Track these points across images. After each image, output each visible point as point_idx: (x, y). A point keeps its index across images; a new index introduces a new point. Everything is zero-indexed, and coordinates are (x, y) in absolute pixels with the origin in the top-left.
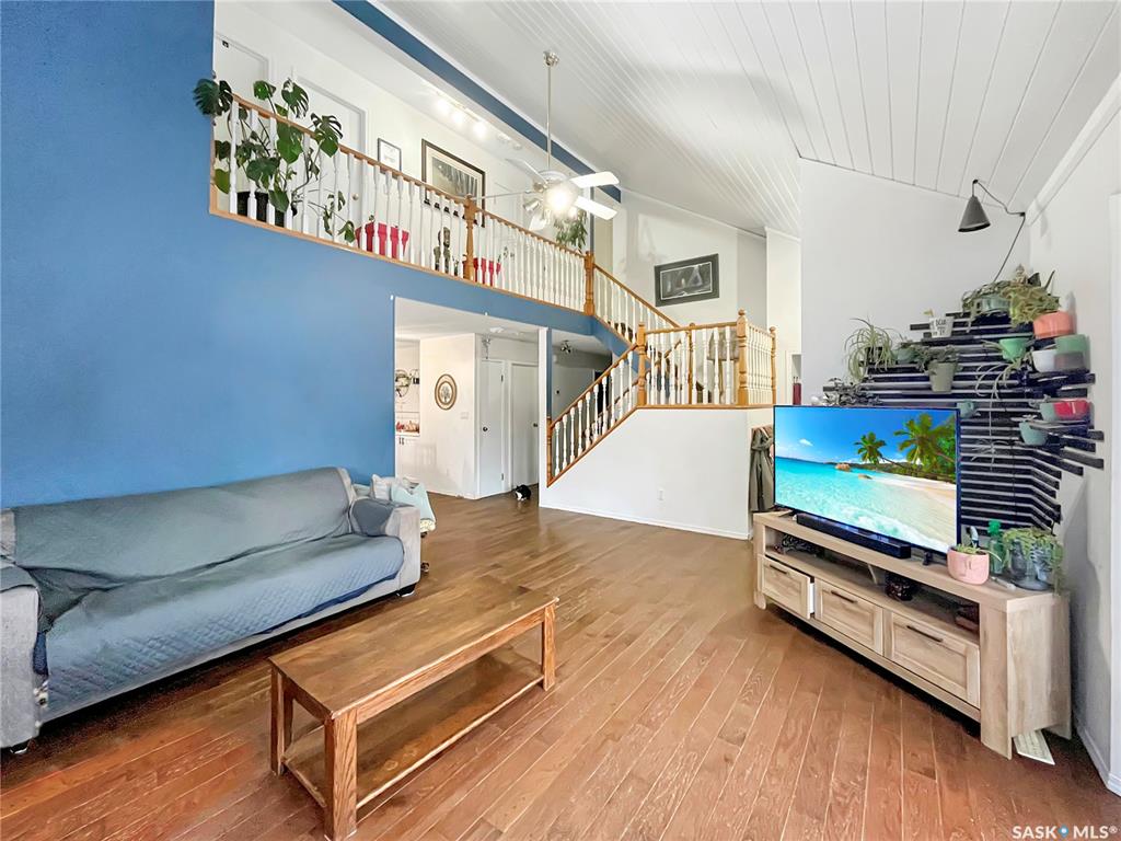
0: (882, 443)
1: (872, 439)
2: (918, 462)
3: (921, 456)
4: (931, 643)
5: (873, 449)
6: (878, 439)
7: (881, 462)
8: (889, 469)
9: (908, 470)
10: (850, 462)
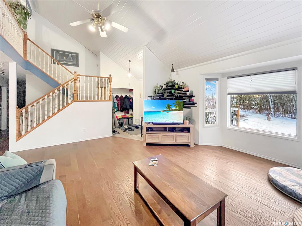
0: (171, 106)
1: (169, 105)
2: (177, 108)
3: (178, 107)
4: (183, 136)
5: (169, 107)
6: (170, 105)
7: (171, 109)
8: (172, 110)
9: (176, 110)
10: (164, 110)
